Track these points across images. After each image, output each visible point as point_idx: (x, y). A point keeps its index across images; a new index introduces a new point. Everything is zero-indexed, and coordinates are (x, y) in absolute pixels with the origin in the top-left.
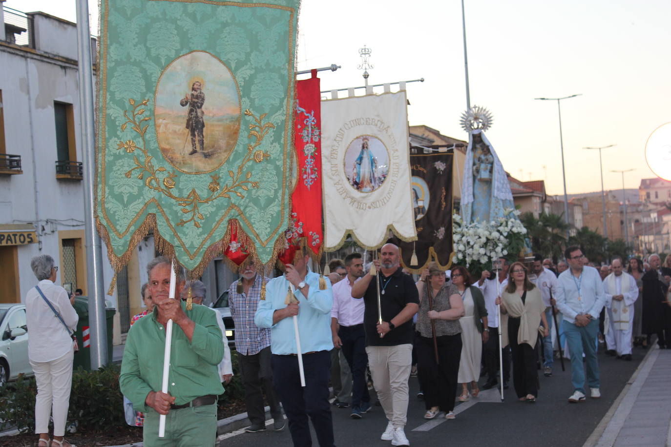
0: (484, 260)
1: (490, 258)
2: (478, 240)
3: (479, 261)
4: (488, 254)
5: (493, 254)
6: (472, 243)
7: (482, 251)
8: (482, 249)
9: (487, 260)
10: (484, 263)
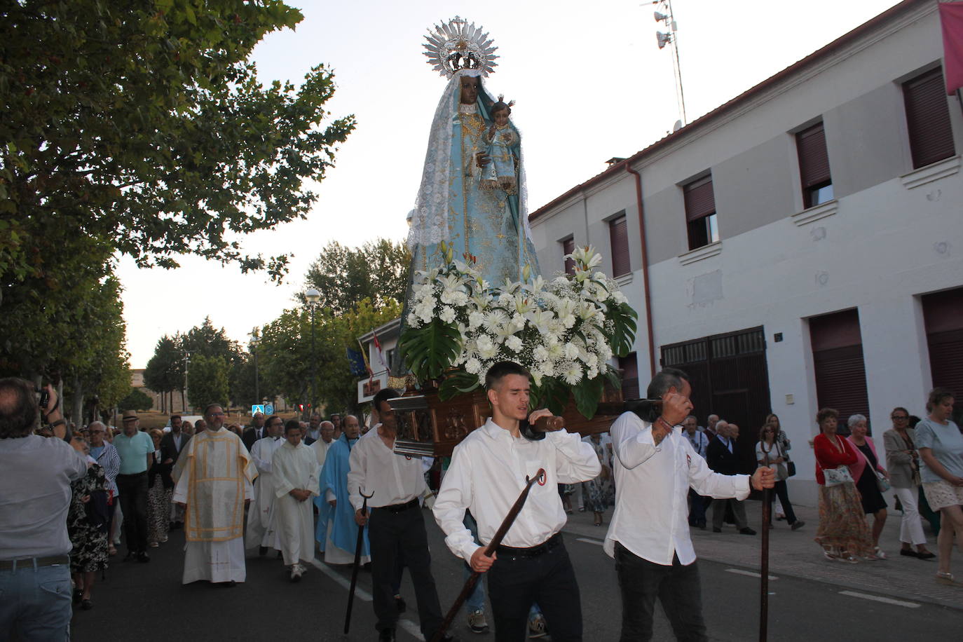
0: (574, 377)
1: (586, 368)
2: (555, 321)
3: (560, 377)
4: (584, 360)
5: (592, 361)
6: (542, 332)
7: (573, 350)
8: (568, 344)
9: (581, 375)
10: (574, 383)
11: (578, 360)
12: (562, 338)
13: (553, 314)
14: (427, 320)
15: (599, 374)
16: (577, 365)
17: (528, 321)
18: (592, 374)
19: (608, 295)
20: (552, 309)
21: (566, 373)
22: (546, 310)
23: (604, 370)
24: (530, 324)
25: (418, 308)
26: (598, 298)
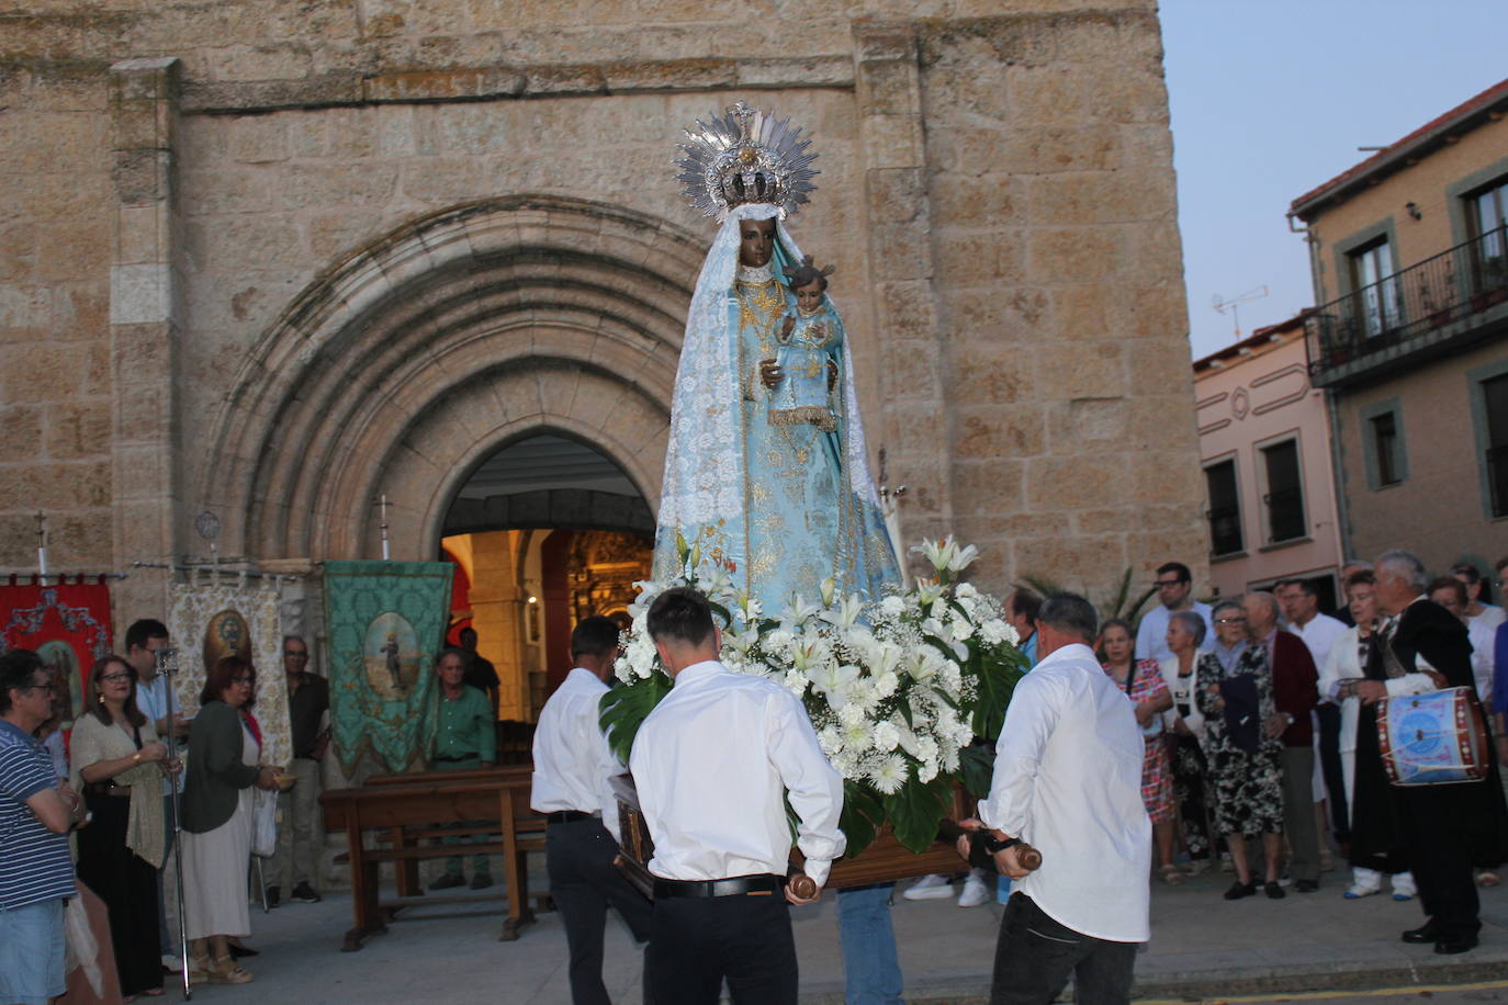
0: (890, 779)
1: (913, 764)
2: (863, 682)
3: (865, 781)
4: (912, 750)
5: (926, 750)
6: (833, 703)
7: (889, 734)
8: (883, 723)
9: (904, 777)
10: (889, 791)
11: (900, 750)
12: (873, 712)
13: (857, 670)
14: (644, 674)
15: (942, 774)
16: (899, 761)
17: (811, 684)
18: (927, 775)
19: (972, 630)
20: (858, 663)
21: (876, 774)
22: (847, 663)
23: (953, 764)
24: (815, 690)
25: (632, 649)
26: (955, 634)
